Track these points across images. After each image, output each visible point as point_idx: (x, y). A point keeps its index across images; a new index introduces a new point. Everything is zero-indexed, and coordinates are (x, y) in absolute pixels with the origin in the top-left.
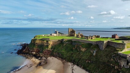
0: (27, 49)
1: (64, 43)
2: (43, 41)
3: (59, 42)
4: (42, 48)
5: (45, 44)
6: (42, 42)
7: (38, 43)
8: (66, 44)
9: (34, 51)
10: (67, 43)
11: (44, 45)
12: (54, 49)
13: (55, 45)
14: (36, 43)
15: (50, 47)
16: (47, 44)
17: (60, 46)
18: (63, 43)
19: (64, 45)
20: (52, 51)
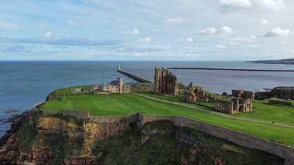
0: (12, 143)
1: (144, 132)
2: (64, 123)
3: (122, 126)
4: (62, 149)
5: (71, 135)
6: (61, 124)
7: (47, 127)
8: (152, 136)
9: (32, 158)
10: (155, 131)
11: (67, 136)
12: (105, 153)
13: (111, 137)
14: (40, 128)
15: (89, 144)
16: (78, 134)
17: (129, 144)
18: (139, 132)
19: (143, 141)
20: (98, 160)
